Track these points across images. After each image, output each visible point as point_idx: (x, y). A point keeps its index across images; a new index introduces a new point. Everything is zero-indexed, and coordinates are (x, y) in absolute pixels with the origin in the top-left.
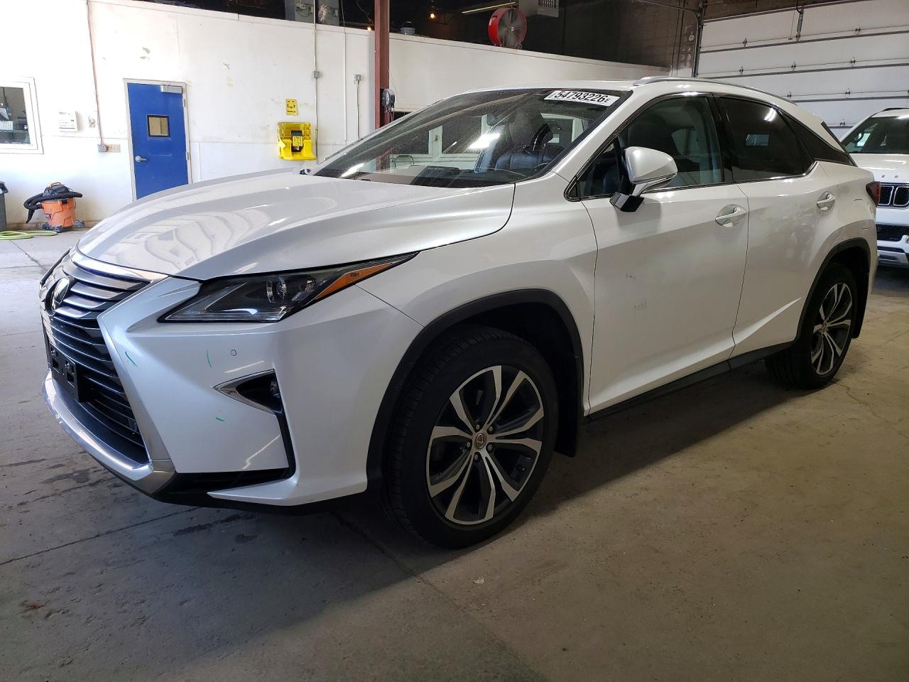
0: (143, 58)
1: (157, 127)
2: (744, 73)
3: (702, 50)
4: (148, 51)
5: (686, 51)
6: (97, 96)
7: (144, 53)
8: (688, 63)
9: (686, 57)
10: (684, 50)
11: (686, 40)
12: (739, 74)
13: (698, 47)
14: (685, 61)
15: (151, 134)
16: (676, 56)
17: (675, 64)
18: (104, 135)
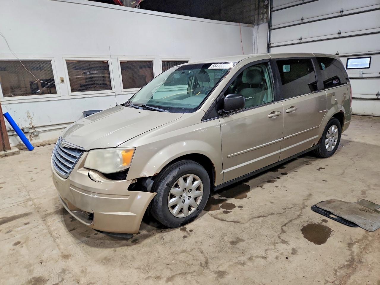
2: (304, 21)
3: (273, 9)
5: (263, 11)
8: (265, 20)
9: (263, 16)
10: (262, 11)
11: (262, 5)
12: (300, 22)
13: (271, 8)
14: (263, 19)
16: (256, 16)
17: (256, 22)
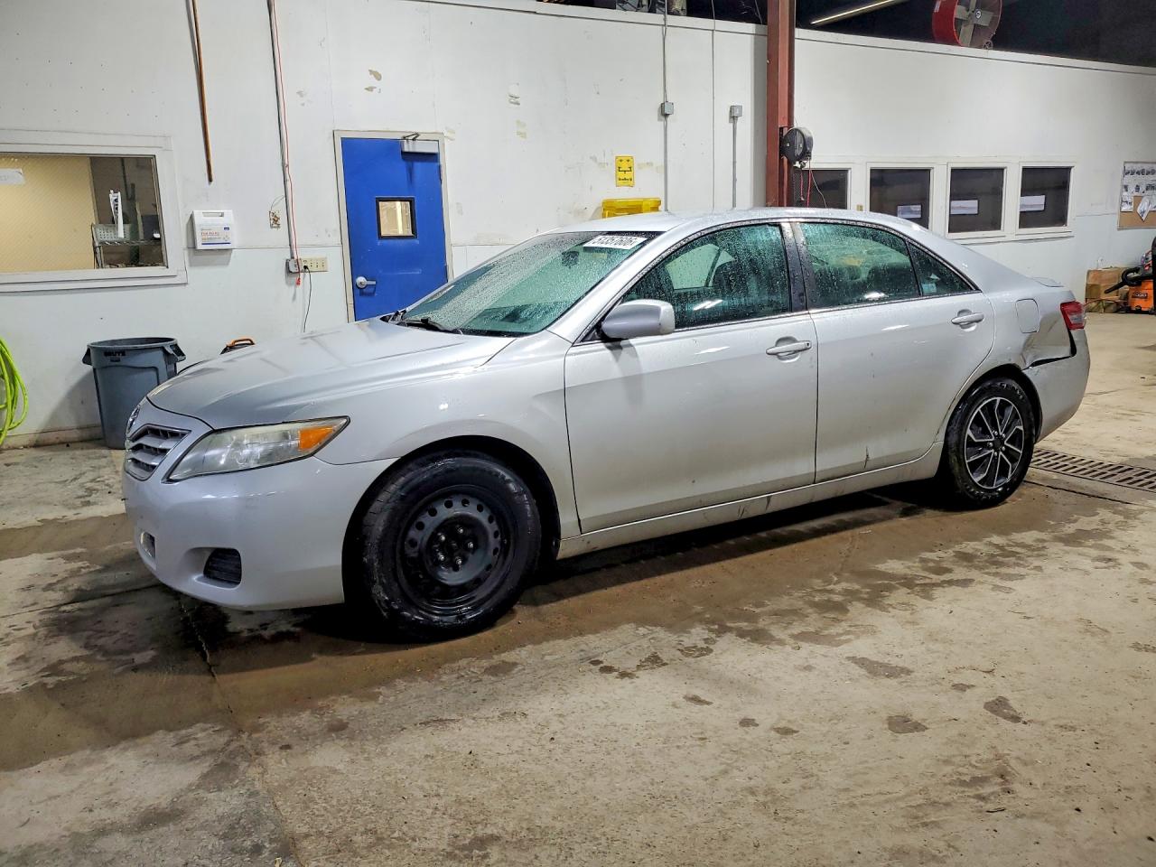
0: (370, 89)
1: (395, 220)
4: (378, 76)
6: (284, 166)
7: (373, 81)
15: (383, 233)
18: (299, 240)
